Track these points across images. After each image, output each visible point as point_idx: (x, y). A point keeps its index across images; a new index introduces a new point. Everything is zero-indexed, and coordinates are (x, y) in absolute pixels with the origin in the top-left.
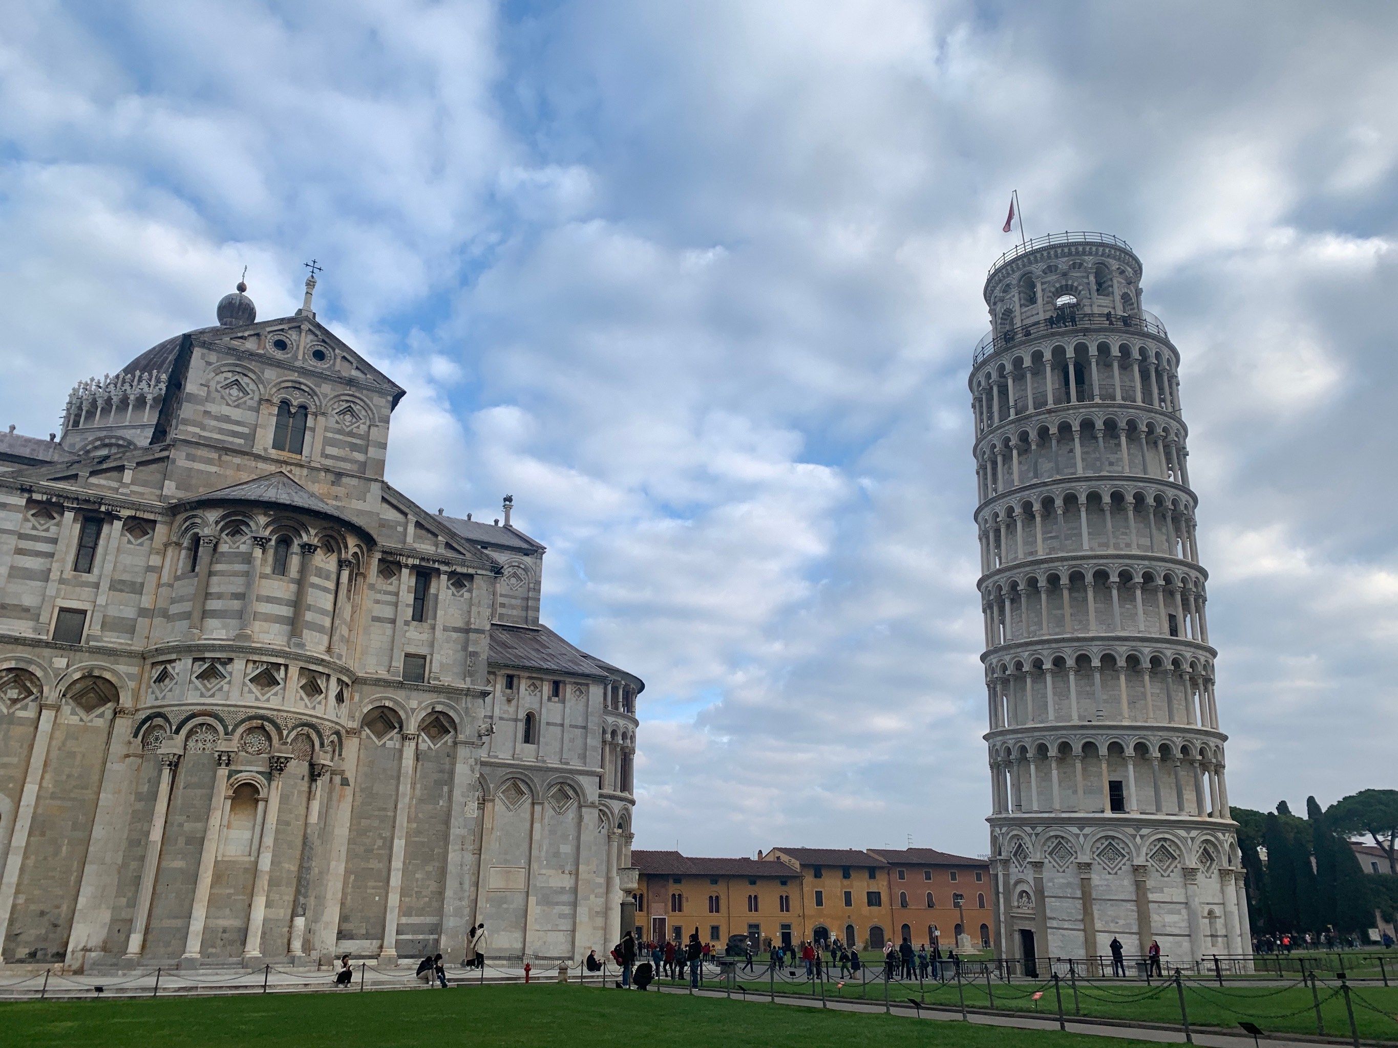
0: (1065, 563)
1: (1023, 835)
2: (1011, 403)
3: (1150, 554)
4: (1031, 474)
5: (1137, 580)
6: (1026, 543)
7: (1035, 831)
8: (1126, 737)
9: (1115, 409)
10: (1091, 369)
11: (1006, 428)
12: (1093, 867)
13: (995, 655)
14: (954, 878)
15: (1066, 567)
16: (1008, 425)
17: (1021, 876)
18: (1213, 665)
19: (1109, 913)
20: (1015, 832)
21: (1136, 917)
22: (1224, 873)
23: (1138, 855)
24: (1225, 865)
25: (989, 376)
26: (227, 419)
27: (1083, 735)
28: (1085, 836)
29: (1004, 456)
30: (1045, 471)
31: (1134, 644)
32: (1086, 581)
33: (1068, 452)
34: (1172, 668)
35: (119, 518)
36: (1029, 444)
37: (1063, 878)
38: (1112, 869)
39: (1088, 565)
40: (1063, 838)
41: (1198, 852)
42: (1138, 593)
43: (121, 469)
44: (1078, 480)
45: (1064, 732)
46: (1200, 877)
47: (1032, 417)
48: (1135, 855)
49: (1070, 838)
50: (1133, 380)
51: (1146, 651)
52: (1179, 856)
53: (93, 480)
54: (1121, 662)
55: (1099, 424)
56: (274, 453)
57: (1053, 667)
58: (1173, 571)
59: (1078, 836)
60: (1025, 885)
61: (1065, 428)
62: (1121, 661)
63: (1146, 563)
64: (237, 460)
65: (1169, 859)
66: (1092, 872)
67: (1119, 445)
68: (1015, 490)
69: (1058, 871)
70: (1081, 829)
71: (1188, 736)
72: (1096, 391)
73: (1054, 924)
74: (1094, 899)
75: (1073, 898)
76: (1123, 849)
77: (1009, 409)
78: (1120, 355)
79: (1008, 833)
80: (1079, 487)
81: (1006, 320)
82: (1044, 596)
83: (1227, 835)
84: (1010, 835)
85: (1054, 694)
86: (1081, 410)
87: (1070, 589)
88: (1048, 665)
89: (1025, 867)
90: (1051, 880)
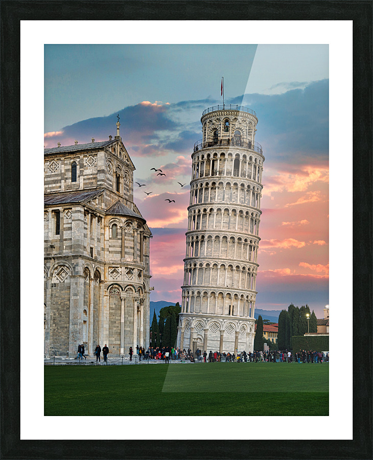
1: (202, 320)
3: (252, 234)
7: (207, 320)
9: (251, 182)
12: (225, 332)
15: (230, 235)
17: (199, 333)
19: (227, 345)
20: (199, 319)
21: (234, 346)
32: (235, 240)
35: (97, 216)
38: (230, 332)
39: (237, 235)
44: (238, 205)
47: (225, 178)
48: (237, 328)
49: (219, 323)
51: (248, 266)
52: (246, 329)
55: (246, 186)
56: (116, 192)
59: (222, 322)
60: (200, 336)
61: (236, 184)
63: (251, 237)
64: (112, 195)
65: (243, 330)
68: (216, 203)
69: (213, 332)
70: (223, 320)
74: (224, 341)
75: (217, 341)
78: (254, 162)
79: (196, 320)
80: (238, 208)
82: (221, 243)
86: (242, 180)
87: (229, 242)
88: (219, 267)
89: (201, 331)
90: (210, 335)
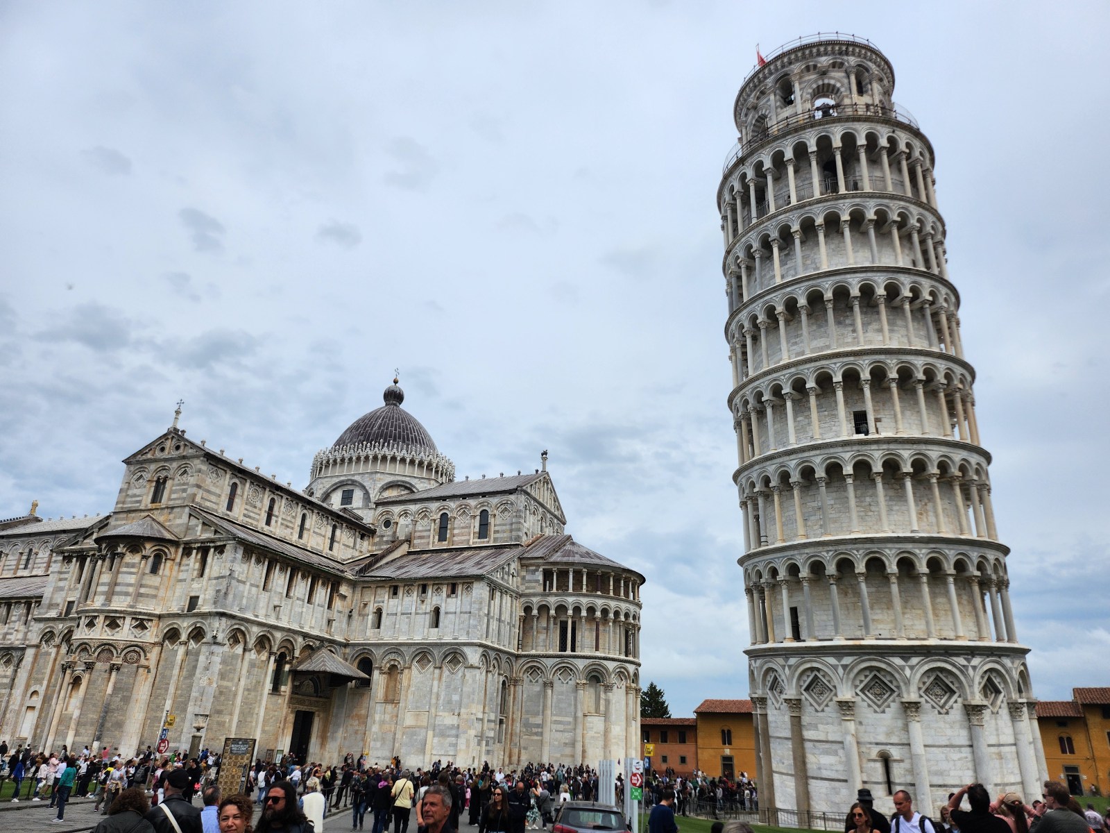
19: (779, 752)
23: (789, 688)
24: (907, 696)
26: (135, 496)
28: (757, 669)
31: (780, 460)
38: (778, 703)
41: (859, 681)
43: (92, 533)
46: (864, 711)
48: (787, 687)
52: (832, 687)
53: (85, 541)
56: (150, 506)
64: (133, 515)
65: (827, 691)
70: (755, 662)
71: (842, 548)
74: (770, 737)
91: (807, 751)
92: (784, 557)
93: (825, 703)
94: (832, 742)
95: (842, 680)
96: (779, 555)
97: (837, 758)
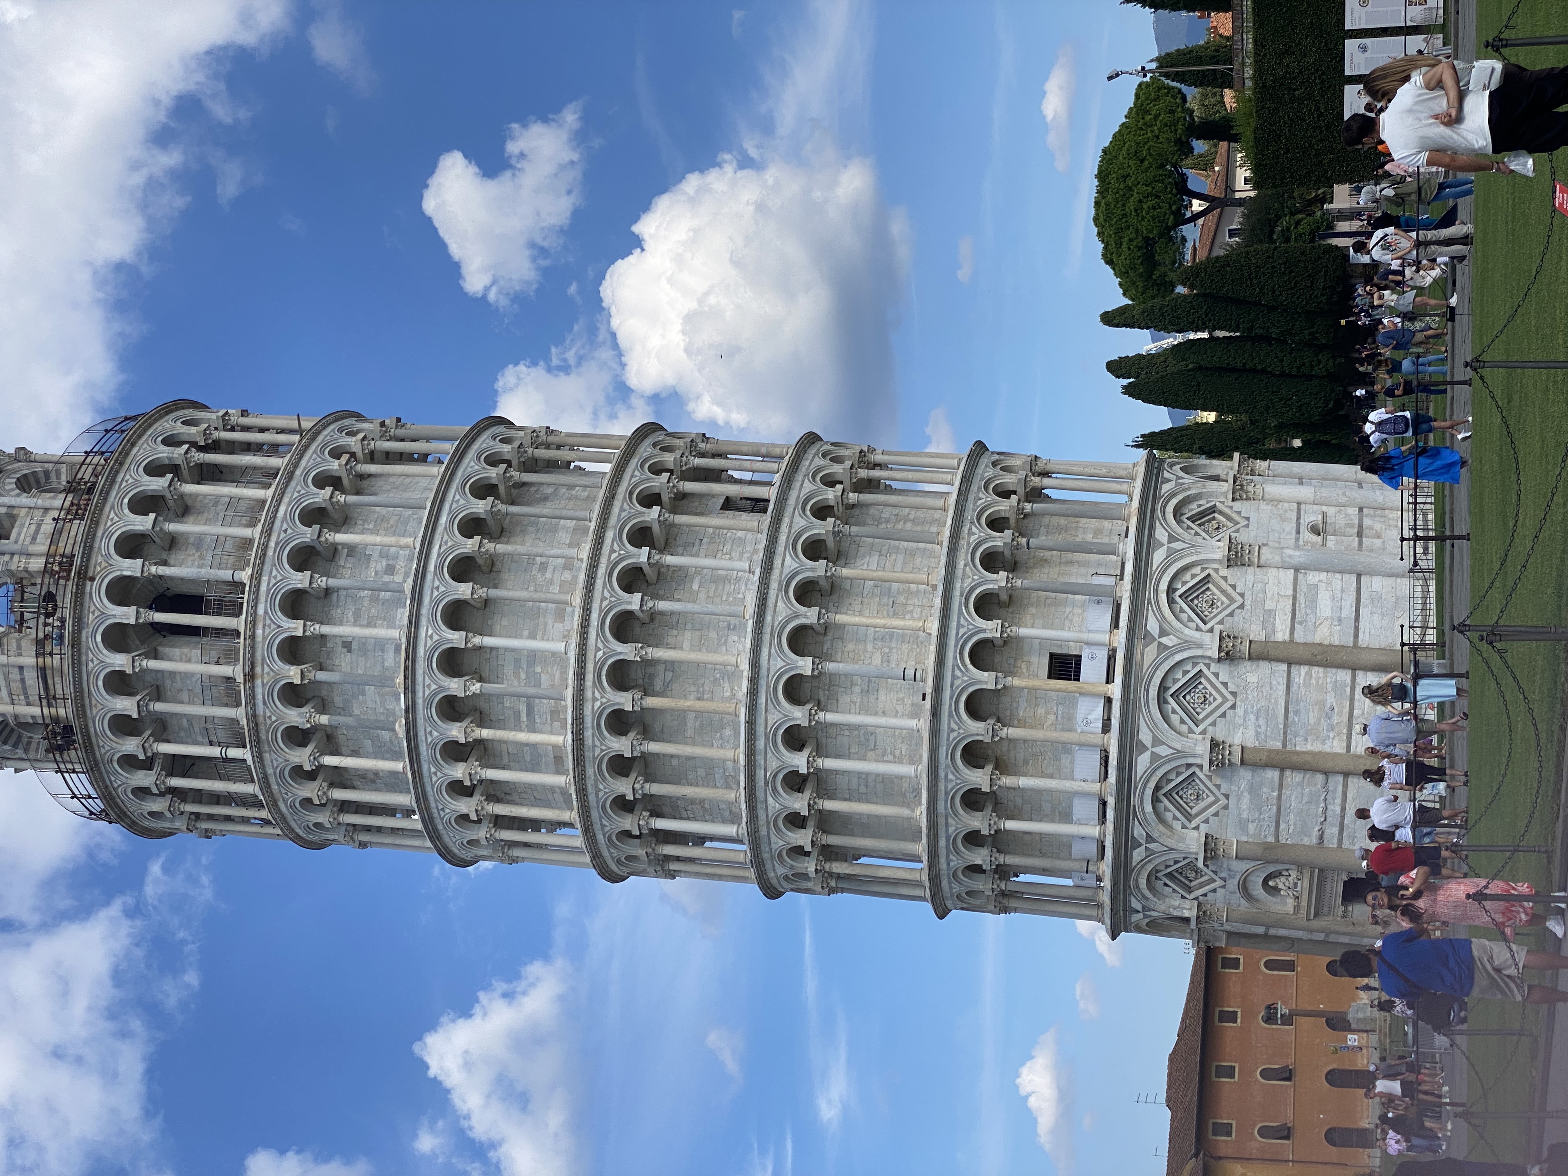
0: (589, 694)
1: (1149, 867)
2: (215, 752)
3: (593, 525)
4: (385, 735)
5: (644, 559)
6: (534, 768)
7: (1143, 842)
8: (962, 631)
9: (272, 544)
10: (171, 578)
11: (270, 771)
12: (1220, 738)
13: (768, 866)
14: (1233, 1017)
15: (597, 695)
16: (263, 766)
17: (1233, 884)
18: (832, 444)
19: (1312, 722)
20: (1143, 882)
21: (1321, 670)
22: (1239, 492)
23: (1200, 646)
24: (1226, 487)
25: (142, 792)
27: (950, 715)
28: (1157, 742)
29: (332, 785)
30: (383, 703)
31: (774, 585)
32: (631, 657)
33: (349, 651)
34: (831, 520)
36: (315, 729)
37: (1239, 800)
38: (1225, 700)
39: (599, 649)
40: (1157, 788)
41: (1196, 534)
42: (670, 559)
44: (413, 640)
45: (943, 751)
46: (1244, 537)
47: (255, 715)
48: (1199, 652)
49: (1160, 773)
50: (217, 500)
51: (791, 564)
52: (1203, 570)
54: (810, 615)
55: (300, 580)
57: (806, 752)
58: (636, 485)
59: (1155, 757)
60: (1251, 878)
62: (806, 616)
63: (610, 535)
65: (1208, 589)
66: (1229, 741)
67: (352, 549)
68: (413, 773)
69: (1226, 807)
70: (1143, 748)
71: (970, 514)
72: (226, 575)
73: (1332, 831)
74: (1284, 745)
75: (1281, 786)
76: (1186, 672)
77: (226, 760)
78: (152, 516)
79: (1144, 896)
80: (429, 643)
81: (20, 737)
82: (653, 747)
83: (1166, 475)
84: (1147, 893)
85: (863, 758)
86: (261, 611)
87: (646, 693)
88: (799, 761)
89: (1215, 872)
90: (1243, 825)
91: (1309, 640)
92: (960, 613)
93: (1230, 590)
94: (1295, 589)
95: (1193, 546)
96: (953, 624)
97: (1322, 586)
